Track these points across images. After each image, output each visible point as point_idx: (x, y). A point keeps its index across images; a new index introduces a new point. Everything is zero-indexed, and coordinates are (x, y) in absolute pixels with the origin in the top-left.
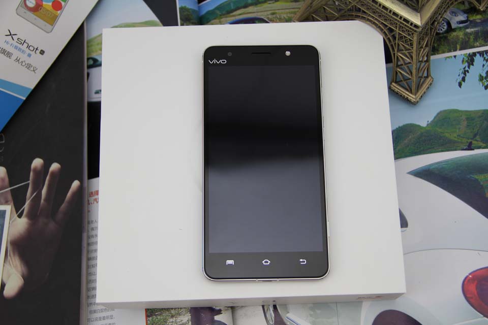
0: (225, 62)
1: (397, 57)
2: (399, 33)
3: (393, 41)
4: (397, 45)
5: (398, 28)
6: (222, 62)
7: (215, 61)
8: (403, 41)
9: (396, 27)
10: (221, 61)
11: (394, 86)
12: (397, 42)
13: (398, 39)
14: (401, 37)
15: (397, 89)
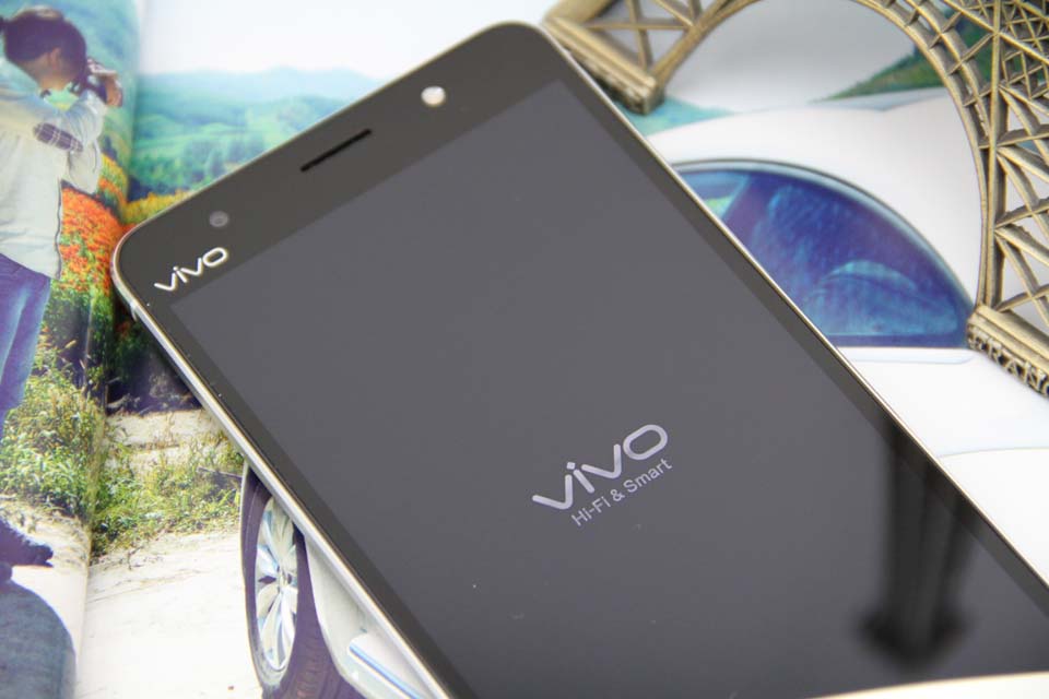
0: (220, 255)
1: (999, 167)
2: (1007, 45)
3: (981, 85)
4: (995, 107)
5: (997, 18)
6: (212, 259)
7: (180, 274)
8: (1018, 84)
9: (991, 9)
10: (203, 261)
11: (989, 322)
12: (994, 89)
13: (1002, 76)
14: (1010, 62)
15: (999, 337)
